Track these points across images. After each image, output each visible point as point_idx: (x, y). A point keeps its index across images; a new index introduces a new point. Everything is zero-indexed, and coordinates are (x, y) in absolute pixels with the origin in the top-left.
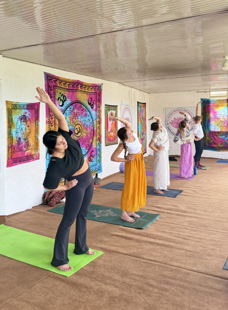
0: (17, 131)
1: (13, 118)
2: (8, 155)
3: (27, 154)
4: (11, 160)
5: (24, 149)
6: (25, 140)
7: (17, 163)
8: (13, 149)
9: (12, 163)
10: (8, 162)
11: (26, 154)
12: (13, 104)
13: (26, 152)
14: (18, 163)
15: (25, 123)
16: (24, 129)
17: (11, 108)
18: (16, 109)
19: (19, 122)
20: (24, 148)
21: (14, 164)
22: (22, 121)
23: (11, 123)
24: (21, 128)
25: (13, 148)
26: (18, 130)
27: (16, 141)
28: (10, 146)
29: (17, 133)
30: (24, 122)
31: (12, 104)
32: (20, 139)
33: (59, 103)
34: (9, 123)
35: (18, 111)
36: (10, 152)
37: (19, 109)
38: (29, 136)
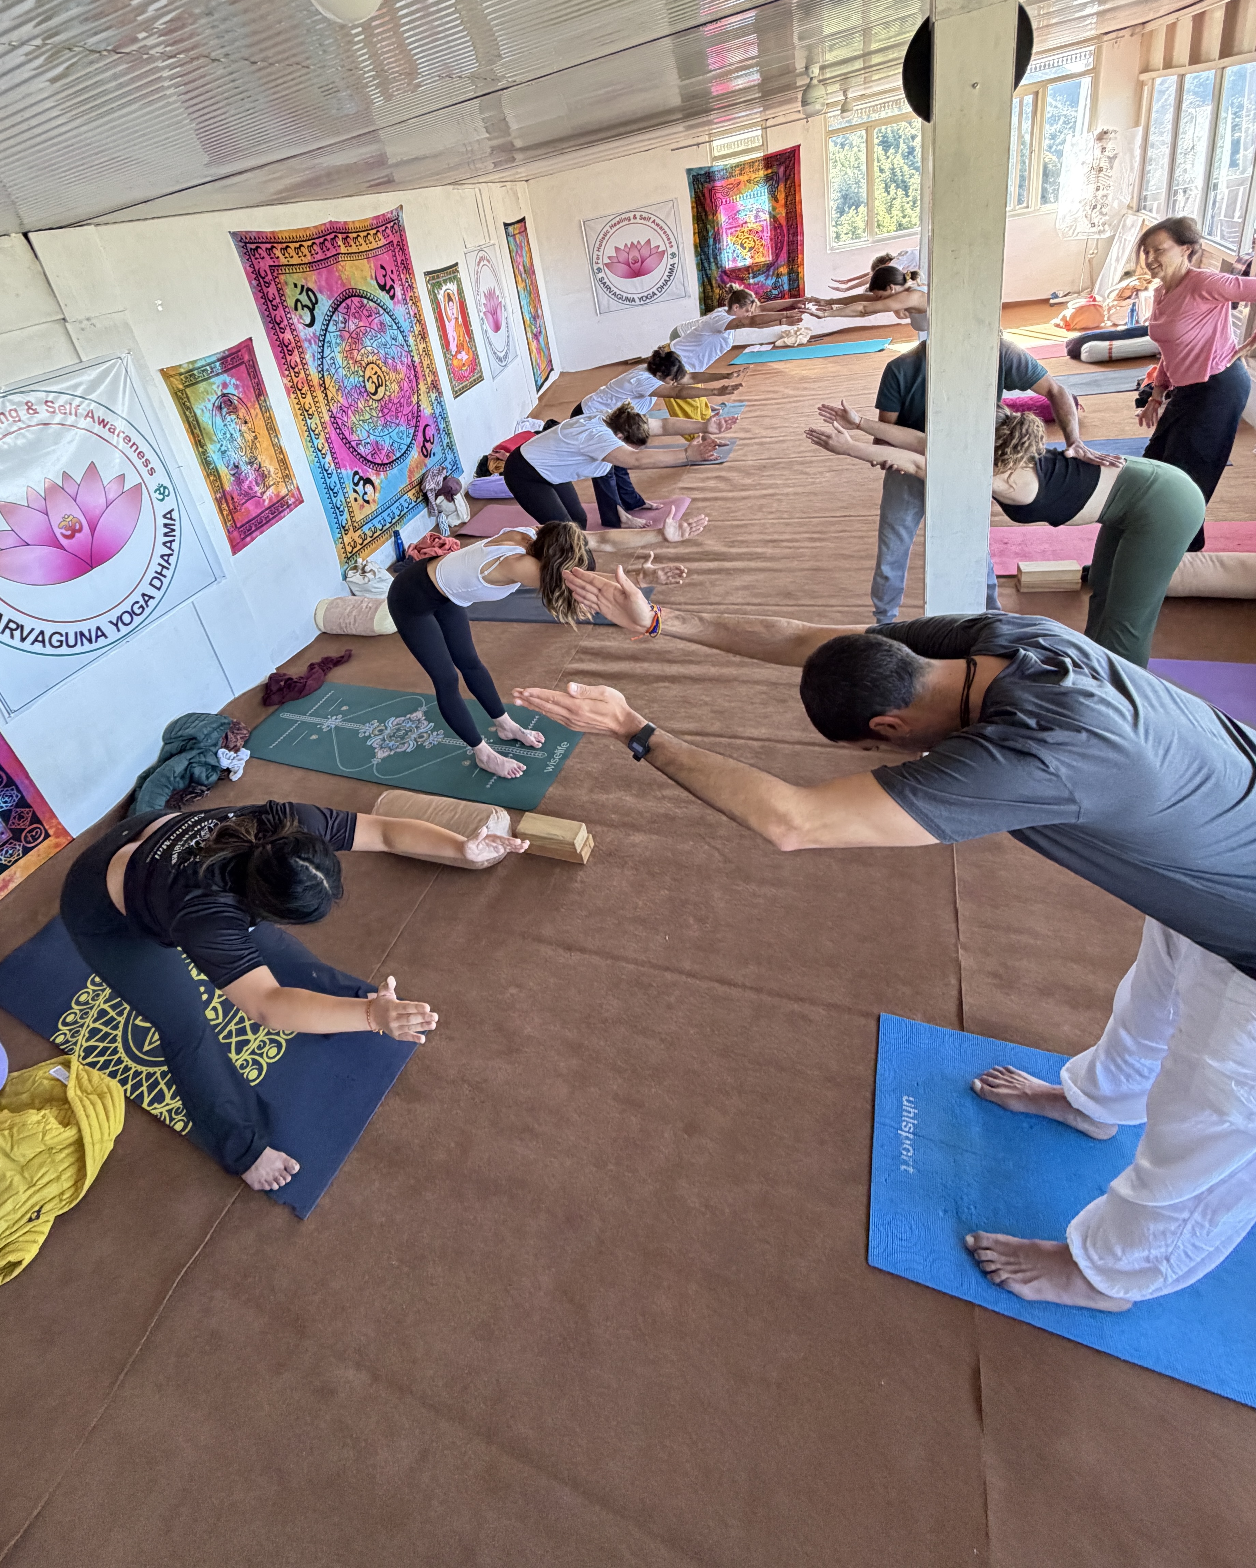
0: (223, 448)
1: (198, 412)
2: (225, 523)
4: (236, 534)
5: (258, 490)
6: (251, 463)
7: (254, 535)
8: (230, 502)
9: (243, 539)
10: (231, 541)
12: (182, 370)
13: (265, 497)
14: (257, 533)
15: (233, 417)
16: (237, 435)
17: (181, 387)
18: (197, 383)
19: (218, 419)
20: (256, 488)
21: (248, 539)
22: (225, 411)
23: (197, 431)
24: (228, 436)
25: (229, 499)
26: (224, 443)
27: (229, 476)
28: (219, 495)
29: (224, 452)
30: (229, 413)
31: (181, 374)
32: (237, 467)
33: (301, 317)
34: (193, 433)
35: (202, 386)
36: (225, 513)
37: (203, 381)
38: (256, 448)
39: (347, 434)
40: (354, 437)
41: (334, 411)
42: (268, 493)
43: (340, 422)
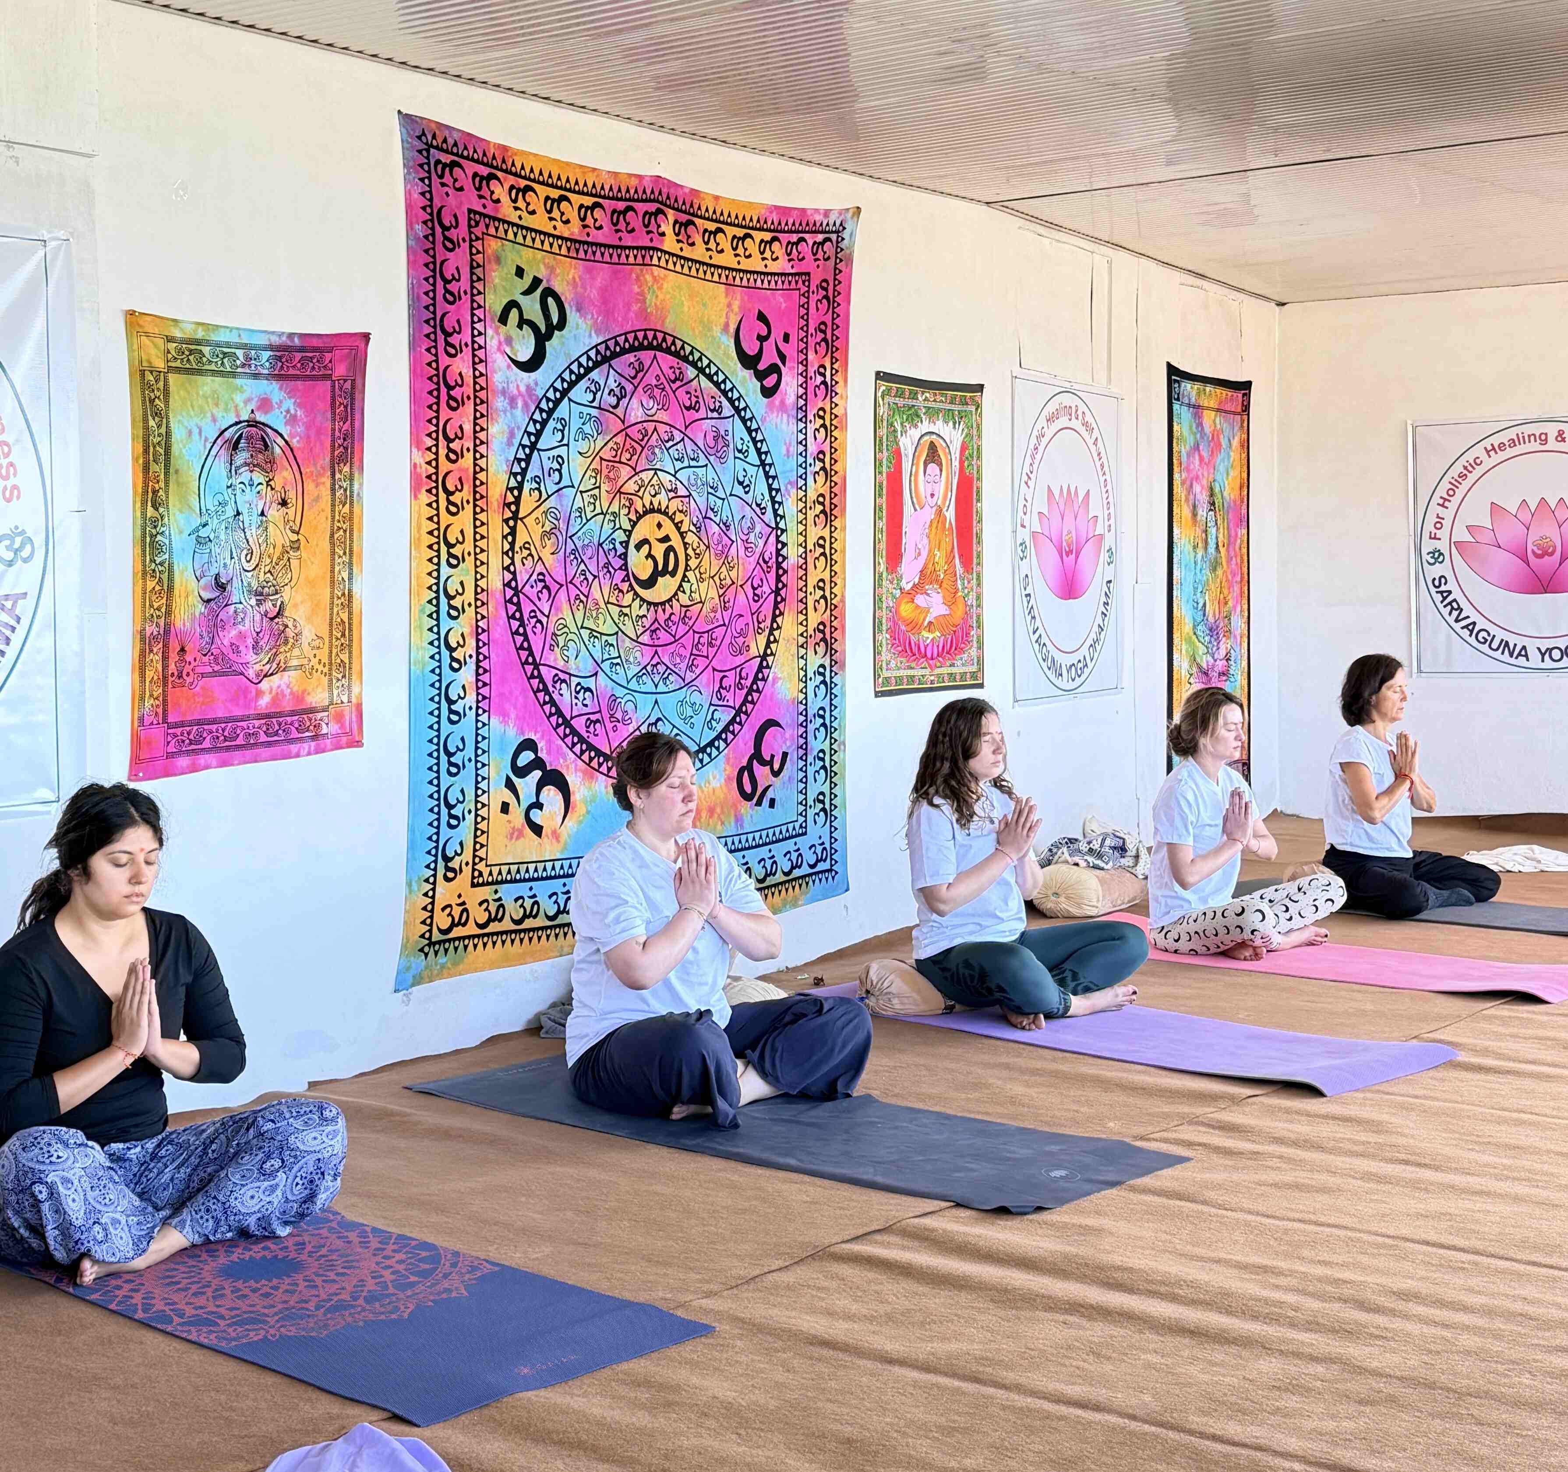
0: (203, 533)
1: (178, 434)
2: (139, 698)
3: (277, 698)
4: (158, 734)
5: (255, 663)
6: (260, 596)
7: (203, 759)
8: (174, 657)
9: (170, 755)
10: (138, 744)
11: (264, 702)
12: (178, 334)
13: (265, 685)
14: (211, 758)
15: (258, 477)
16: (250, 519)
17: (160, 364)
18: (200, 372)
19: (220, 467)
20: (251, 657)
21: (183, 762)
22: (242, 457)
23: (157, 468)
24: (230, 512)
25: (175, 646)
26: (214, 523)
27: (194, 600)
28: (151, 629)
29: (201, 542)
30: (251, 466)
31: (170, 339)
32: (221, 587)
33: (509, 341)
34: (146, 468)
35: (208, 384)
36: (149, 674)
37: (214, 373)
38: (288, 566)
39: (536, 643)
40: (555, 658)
41: (522, 577)
42: (275, 680)
43: (527, 608)
